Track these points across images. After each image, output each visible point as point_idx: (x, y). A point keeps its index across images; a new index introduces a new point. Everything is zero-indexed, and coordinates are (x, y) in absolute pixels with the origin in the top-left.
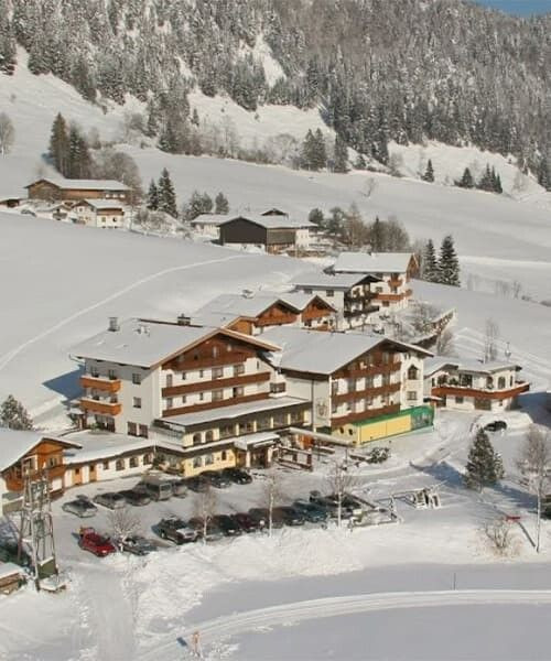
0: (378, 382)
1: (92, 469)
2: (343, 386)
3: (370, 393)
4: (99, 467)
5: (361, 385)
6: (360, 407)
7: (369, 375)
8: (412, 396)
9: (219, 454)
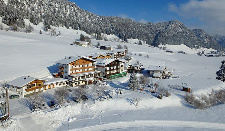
0: (115, 67)
1: (53, 85)
2: (108, 68)
3: (114, 69)
4: (55, 85)
5: (112, 68)
6: (112, 72)
7: (114, 66)
8: (122, 70)
9: (82, 82)
